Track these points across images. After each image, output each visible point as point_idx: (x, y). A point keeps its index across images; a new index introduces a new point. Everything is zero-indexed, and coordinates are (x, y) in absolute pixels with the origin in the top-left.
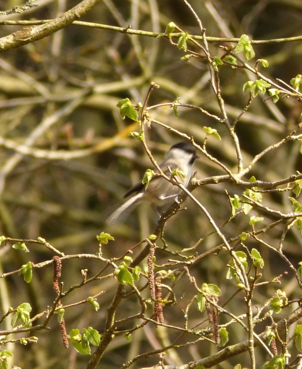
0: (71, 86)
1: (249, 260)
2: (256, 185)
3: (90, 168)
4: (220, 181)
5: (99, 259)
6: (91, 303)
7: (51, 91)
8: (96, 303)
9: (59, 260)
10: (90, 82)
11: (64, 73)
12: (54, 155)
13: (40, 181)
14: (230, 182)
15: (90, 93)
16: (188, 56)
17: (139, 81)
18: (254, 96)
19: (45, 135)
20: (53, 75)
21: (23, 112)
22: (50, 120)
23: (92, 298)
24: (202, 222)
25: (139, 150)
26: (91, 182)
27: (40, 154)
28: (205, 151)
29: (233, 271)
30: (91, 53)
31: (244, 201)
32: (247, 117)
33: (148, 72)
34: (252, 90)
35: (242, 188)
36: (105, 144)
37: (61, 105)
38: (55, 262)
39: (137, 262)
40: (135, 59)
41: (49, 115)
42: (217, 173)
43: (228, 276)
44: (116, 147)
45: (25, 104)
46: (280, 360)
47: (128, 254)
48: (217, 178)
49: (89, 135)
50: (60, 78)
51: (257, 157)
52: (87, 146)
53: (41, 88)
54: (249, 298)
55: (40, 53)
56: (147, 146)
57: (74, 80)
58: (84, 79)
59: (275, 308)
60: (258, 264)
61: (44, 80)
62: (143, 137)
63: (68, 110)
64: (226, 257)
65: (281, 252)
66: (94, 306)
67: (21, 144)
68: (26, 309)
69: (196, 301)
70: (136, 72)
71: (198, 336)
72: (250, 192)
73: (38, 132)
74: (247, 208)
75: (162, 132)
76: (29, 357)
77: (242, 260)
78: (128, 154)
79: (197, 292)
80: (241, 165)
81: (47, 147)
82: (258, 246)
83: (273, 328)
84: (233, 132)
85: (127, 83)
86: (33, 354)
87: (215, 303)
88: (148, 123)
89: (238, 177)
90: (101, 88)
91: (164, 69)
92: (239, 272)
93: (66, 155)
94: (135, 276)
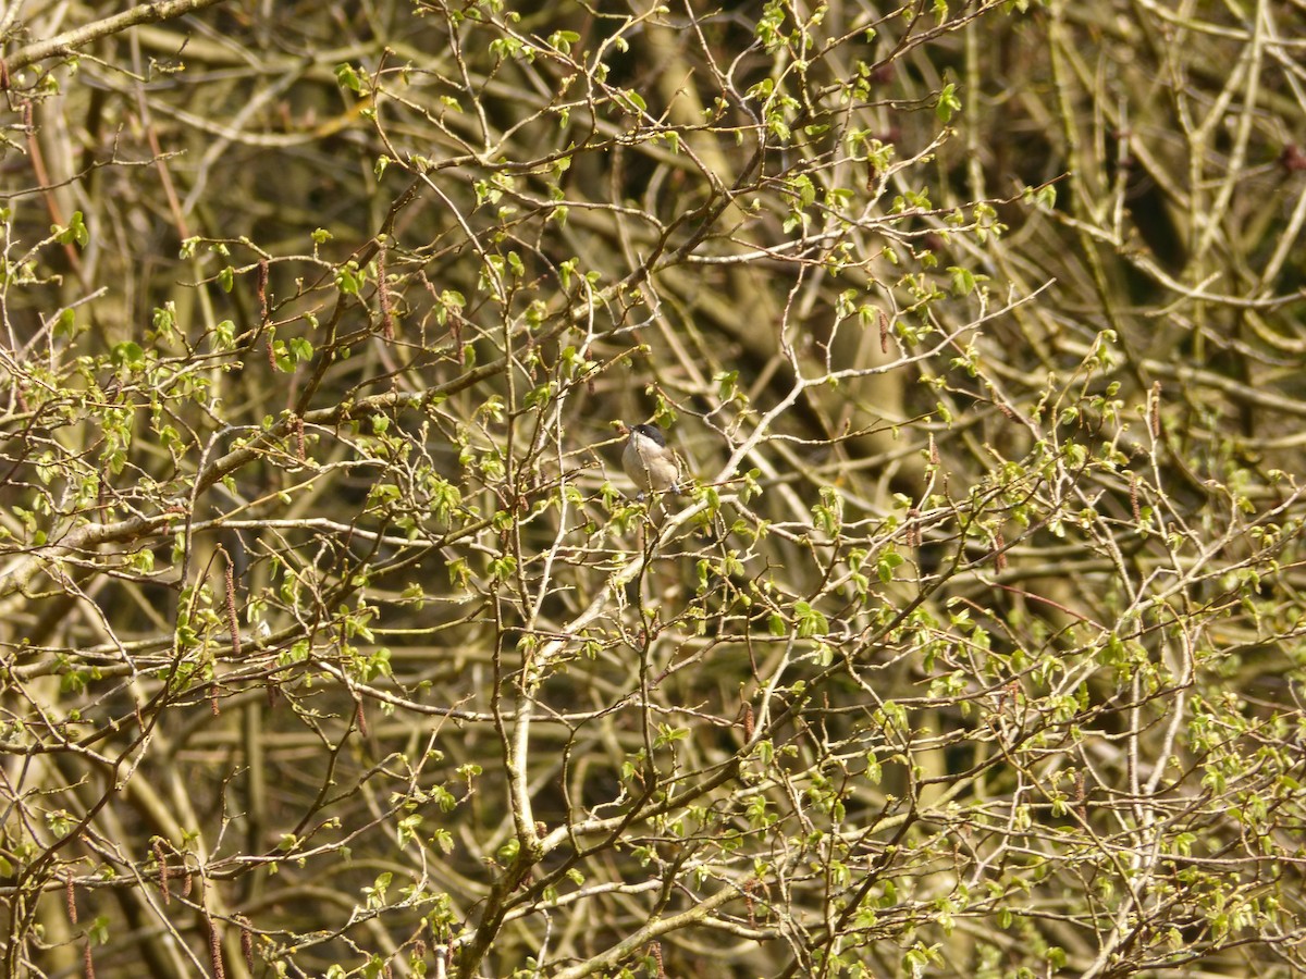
0: (283, 52)
1: (508, 266)
2: (505, 167)
3: (312, 154)
4: (462, 163)
5: (314, 263)
6: (309, 320)
7: (263, 60)
8: (313, 319)
9: (266, 264)
10: (310, 50)
11: (278, 39)
12: (268, 140)
13: (247, 176)
14: (473, 164)
15: (311, 62)
16: (420, 10)
17: (370, 48)
18: (503, 58)
19: (256, 115)
20: (264, 39)
21: (227, 87)
22: (261, 98)
23: (309, 313)
24: (448, 221)
25: (372, 132)
26: (316, 172)
27: (251, 139)
28: (442, 126)
29: (487, 280)
30: (308, 14)
31: (493, 186)
32: (501, 89)
33: (381, 36)
34: (501, 51)
35: (488, 171)
36: (331, 127)
37: (274, 77)
38: (260, 267)
39: (363, 264)
40: (366, 22)
41: (261, 89)
42: (460, 154)
43: (481, 286)
44: (347, 129)
45: (229, 77)
46: (545, 390)
47: (352, 258)
48: (458, 159)
49: (311, 117)
50: (272, 44)
51: (508, 133)
52: (311, 129)
53: (250, 57)
54: (506, 313)
55: (248, 14)
56: (381, 127)
57: (290, 47)
58: (303, 45)
59: (533, 322)
60: (517, 271)
61: (253, 46)
62: (376, 115)
63: (284, 84)
64: (479, 263)
65: (538, 250)
66: (311, 323)
67: (227, 125)
68: (228, 328)
69: (435, 313)
70: (366, 36)
71: (438, 355)
72: (499, 176)
73: (246, 114)
74: (495, 197)
75: (398, 108)
76: (239, 389)
77: (498, 266)
78: (359, 137)
79: (435, 302)
80: (488, 144)
81: (259, 130)
82: (518, 248)
83: (535, 352)
84: (477, 104)
85: (356, 49)
86: (244, 384)
87: (458, 314)
88: (380, 97)
89: (484, 158)
90: (324, 57)
91: (400, 33)
92: (494, 281)
93: (283, 141)
94: (359, 282)
